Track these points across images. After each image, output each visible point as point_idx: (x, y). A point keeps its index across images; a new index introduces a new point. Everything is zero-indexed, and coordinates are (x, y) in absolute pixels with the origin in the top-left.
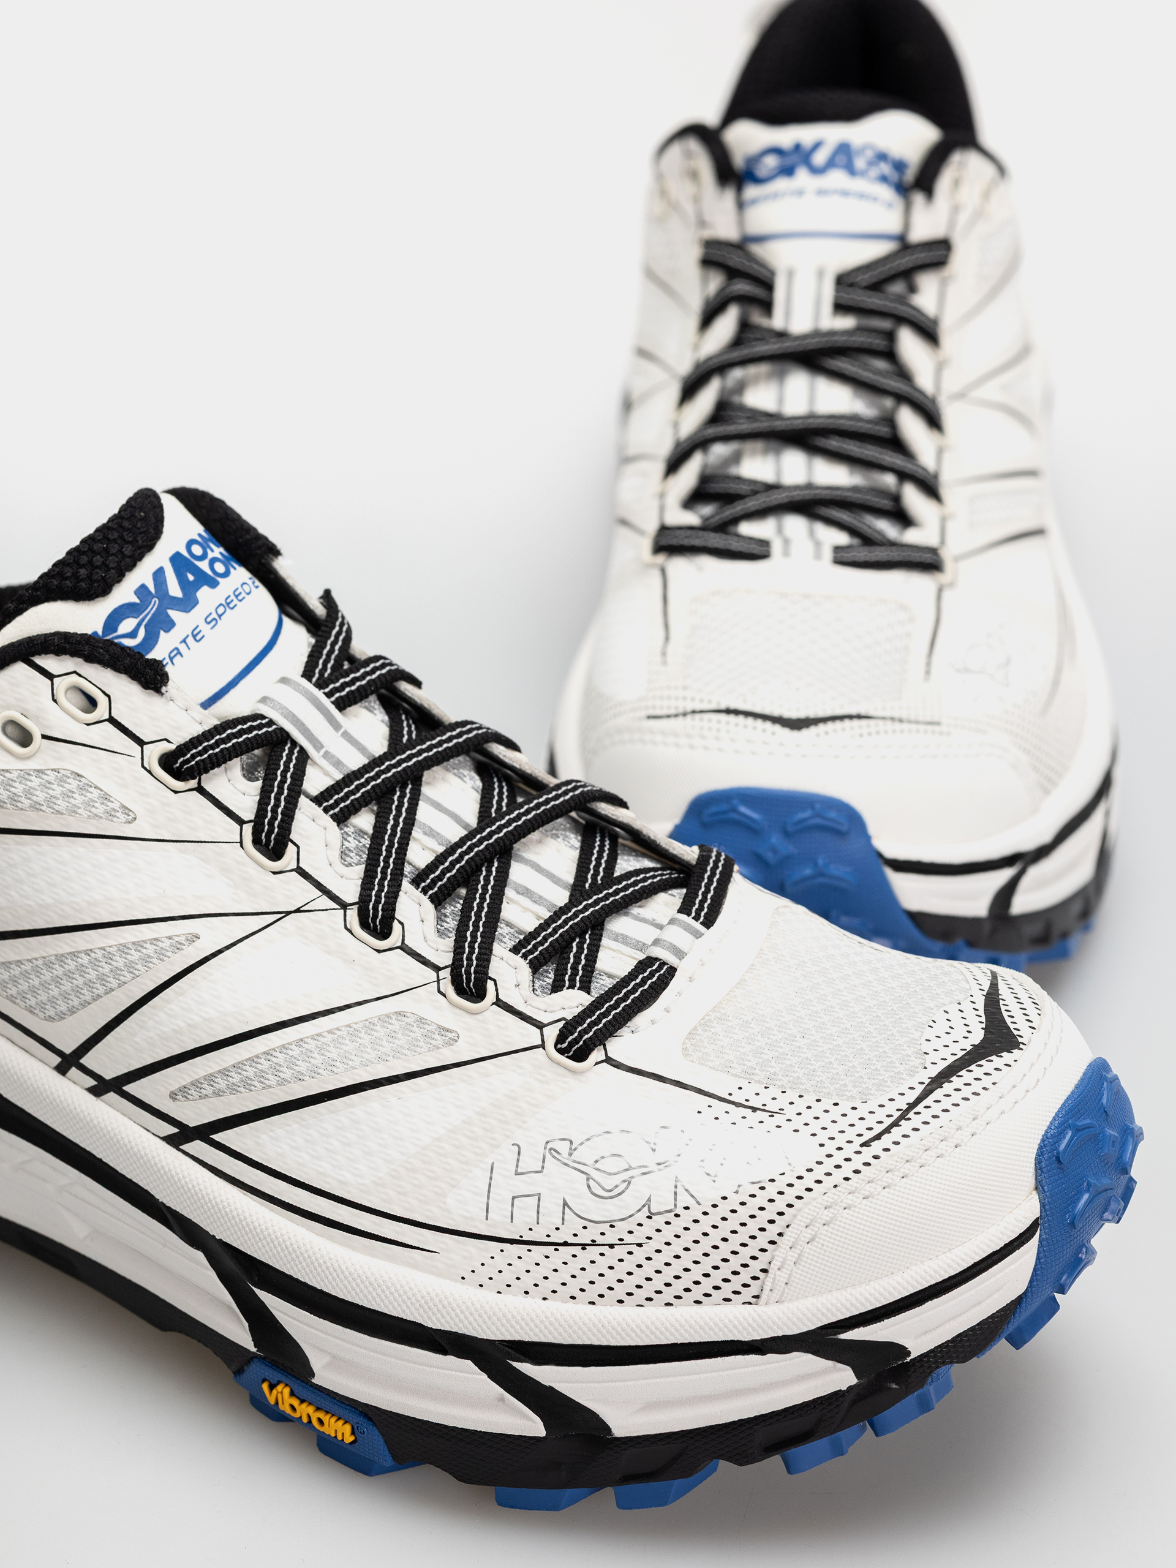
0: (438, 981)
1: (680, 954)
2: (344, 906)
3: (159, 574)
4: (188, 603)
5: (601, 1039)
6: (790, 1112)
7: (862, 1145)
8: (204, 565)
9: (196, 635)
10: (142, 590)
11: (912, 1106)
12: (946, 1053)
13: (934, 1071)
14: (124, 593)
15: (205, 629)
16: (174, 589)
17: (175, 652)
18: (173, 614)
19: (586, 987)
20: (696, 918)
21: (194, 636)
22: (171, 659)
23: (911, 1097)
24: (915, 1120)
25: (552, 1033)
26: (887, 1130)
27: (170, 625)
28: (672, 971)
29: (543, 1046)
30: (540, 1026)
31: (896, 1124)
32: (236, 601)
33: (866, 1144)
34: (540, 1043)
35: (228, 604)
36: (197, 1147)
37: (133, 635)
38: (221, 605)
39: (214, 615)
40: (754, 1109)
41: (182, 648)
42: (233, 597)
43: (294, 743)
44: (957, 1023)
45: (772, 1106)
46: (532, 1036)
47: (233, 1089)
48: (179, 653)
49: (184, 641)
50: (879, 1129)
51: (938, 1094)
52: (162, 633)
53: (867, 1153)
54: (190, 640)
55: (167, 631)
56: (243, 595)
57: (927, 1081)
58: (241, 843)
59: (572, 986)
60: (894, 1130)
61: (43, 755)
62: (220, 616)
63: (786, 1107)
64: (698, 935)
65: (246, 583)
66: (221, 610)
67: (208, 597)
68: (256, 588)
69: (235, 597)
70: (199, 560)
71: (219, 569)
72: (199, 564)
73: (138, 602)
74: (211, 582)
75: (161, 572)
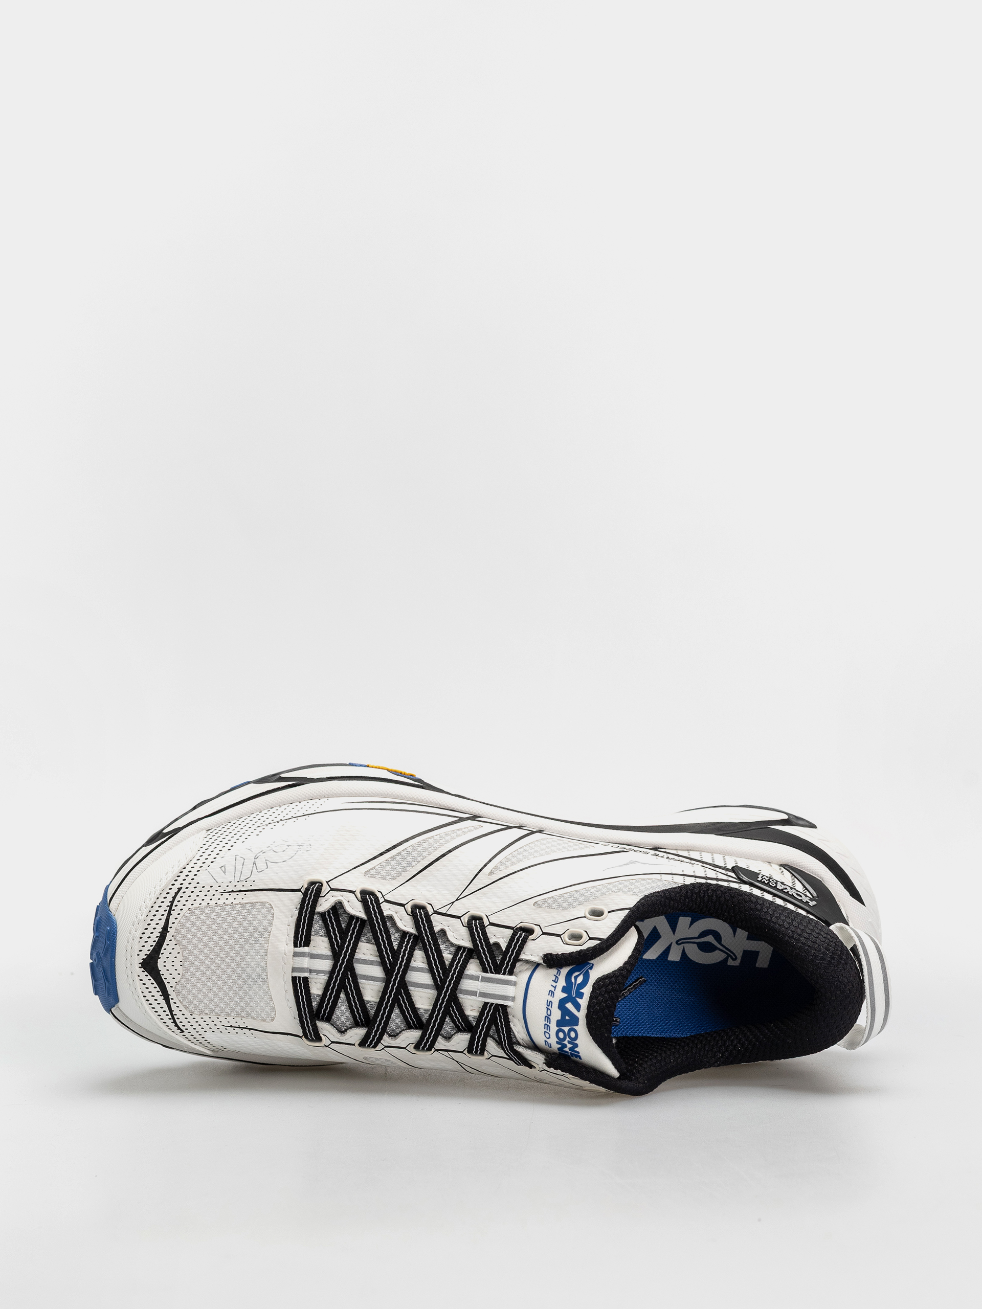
0: (383, 896)
1: (296, 955)
2: (436, 912)
3: (578, 1007)
4: (562, 1004)
5: (305, 894)
6: (218, 895)
7: (181, 888)
8: (566, 1029)
9: (552, 993)
10: (581, 995)
11: (169, 914)
12: (169, 949)
13: (169, 936)
14: (587, 991)
15: (550, 998)
16: (569, 1006)
17: (556, 981)
18: (565, 995)
19: (322, 915)
20: (299, 977)
21: (552, 992)
22: (556, 977)
23: (172, 919)
24: (165, 906)
25: (325, 888)
26: (174, 898)
27: (564, 990)
28: (295, 946)
29: (327, 882)
30: (332, 890)
31: (172, 902)
32: (546, 1022)
33: (180, 889)
34: (329, 883)
36: (465, 815)
37: (576, 978)
38: (550, 1015)
39: (550, 1007)
40: (233, 891)
41: (554, 984)
42: (548, 1024)
43: (492, 972)
44: (172, 970)
45: (226, 895)
46: (334, 884)
48: (554, 981)
49: (555, 987)
50: (178, 898)
51: (162, 923)
52: (565, 985)
53: (177, 885)
54: (553, 989)
55: (564, 987)
57: (169, 929)
58: (487, 917)
59: (329, 912)
60: (171, 899)
61: (584, 910)
62: (548, 1009)
63: (220, 897)
64: (294, 970)
65: (549, 1038)
66: (549, 1013)
67: (556, 1015)
68: (545, 1041)
69: (548, 1026)
70: (570, 1031)
71: (561, 1035)
72: (568, 1028)
73: (581, 991)
74: (560, 1023)
75: (579, 1010)
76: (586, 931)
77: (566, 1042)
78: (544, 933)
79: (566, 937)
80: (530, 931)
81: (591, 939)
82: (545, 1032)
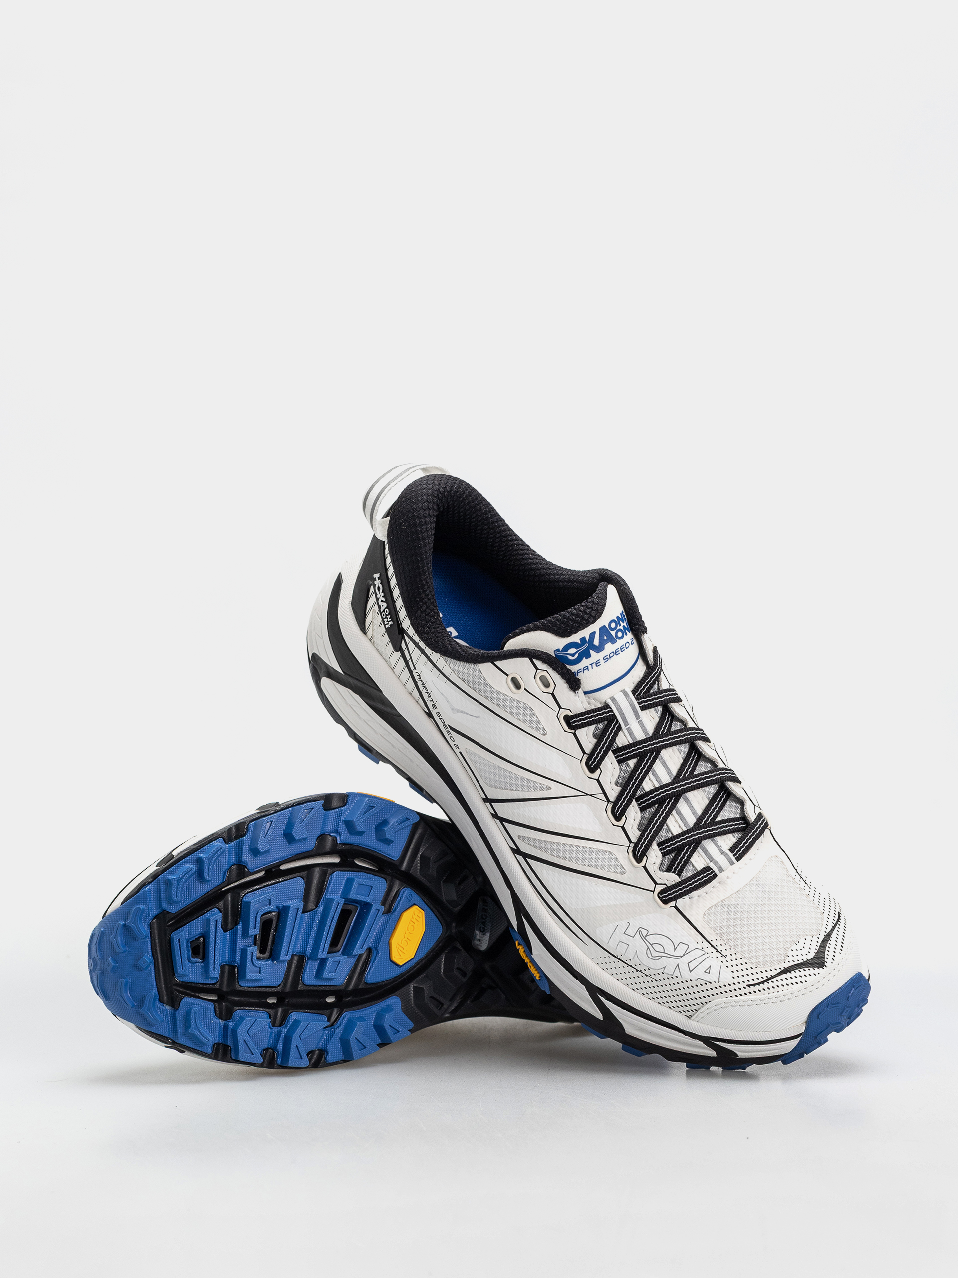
0: (629, 847)
1: (721, 870)
2: (608, 801)
3: (593, 634)
5: (675, 898)
6: (729, 958)
7: (747, 986)
8: (613, 633)
9: (597, 664)
10: (583, 639)
11: (773, 977)
12: (795, 959)
13: (787, 965)
14: (575, 638)
15: (602, 662)
16: (596, 642)
17: (586, 669)
18: (592, 652)
19: (679, 875)
20: (734, 855)
21: (596, 664)
22: (584, 670)
23: (774, 973)
24: (771, 984)
25: (659, 888)
26: (759, 984)
27: (588, 656)
28: (715, 876)
29: (653, 891)
30: (656, 883)
31: (763, 983)
32: (620, 652)
33: (749, 986)
34: (653, 890)
35: (616, 653)
36: (520, 858)
37: (573, 655)
38: (613, 652)
39: (608, 657)
40: (717, 951)
41: (590, 667)
42: (619, 650)
43: (617, 721)
44: (807, 946)
45: (724, 953)
46: (651, 885)
47: (541, 849)
48: (588, 669)
49: (591, 665)
50: (757, 982)
51: (784, 976)
52: (584, 658)
53: (748, 990)
54: (594, 665)
55: (586, 658)
56: (625, 648)
57: (783, 969)
58: (581, 761)
59: (674, 872)
60: (761, 985)
61: (521, 695)
62: (610, 658)
63: (729, 955)
64: (732, 863)
65: (628, 643)
66: (612, 654)
67: (609, 648)
68: (632, 644)
69: (621, 649)
70: (613, 629)
71: (620, 634)
72: (611, 631)
73: (580, 643)
74: (613, 640)
75: (594, 633)
76: (535, 678)
77: (621, 627)
78: (560, 707)
79: (550, 690)
80: (567, 719)
81: (537, 669)
82: (626, 648)
